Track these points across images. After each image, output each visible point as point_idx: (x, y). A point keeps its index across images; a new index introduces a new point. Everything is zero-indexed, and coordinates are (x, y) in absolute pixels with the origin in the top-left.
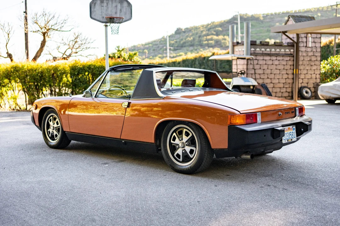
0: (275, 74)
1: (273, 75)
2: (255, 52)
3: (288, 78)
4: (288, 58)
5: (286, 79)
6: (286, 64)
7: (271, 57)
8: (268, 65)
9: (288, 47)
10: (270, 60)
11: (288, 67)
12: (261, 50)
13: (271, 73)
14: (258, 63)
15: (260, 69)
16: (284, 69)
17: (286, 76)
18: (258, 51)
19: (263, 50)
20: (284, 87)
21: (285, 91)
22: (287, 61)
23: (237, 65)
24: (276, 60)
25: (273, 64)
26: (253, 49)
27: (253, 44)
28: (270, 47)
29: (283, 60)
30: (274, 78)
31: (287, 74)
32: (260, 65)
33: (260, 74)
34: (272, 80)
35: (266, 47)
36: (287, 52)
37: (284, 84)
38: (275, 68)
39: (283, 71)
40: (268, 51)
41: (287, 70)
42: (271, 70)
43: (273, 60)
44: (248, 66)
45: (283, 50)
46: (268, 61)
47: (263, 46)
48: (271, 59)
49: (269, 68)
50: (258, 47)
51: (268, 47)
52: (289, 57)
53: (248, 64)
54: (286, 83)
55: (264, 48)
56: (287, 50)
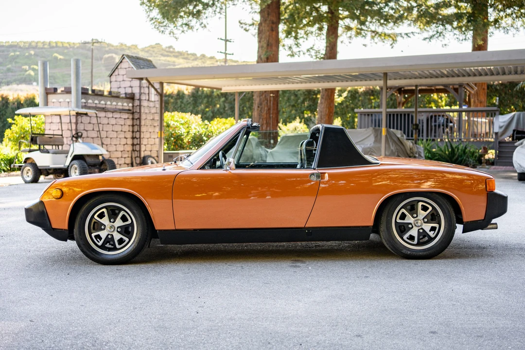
0: (111, 138)
1: (109, 139)
2: (86, 104)
3: (126, 144)
4: (126, 116)
5: (124, 145)
6: (124, 124)
7: (107, 113)
8: (103, 124)
9: (126, 100)
10: (105, 117)
11: (126, 128)
12: (93, 103)
13: (107, 137)
14: (91, 122)
15: (93, 130)
16: (122, 131)
17: (124, 141)
18: (90, 103)
19: (96, 102)
20: (122, 157)
21: (124, 163)
22: (125, 119)
23: (61, 123)
24: (113, 117)
25: (108, 124)
26: (84, 101)
27: (84, 92)
28: (105, 98)
29: (120, 118)
30: (111, 144)
31: (125, 138)
32: (93, 124)
33: (93, 138)
34: (108, 146)
35: (100, 98)
36: (125, 106)
37: (123, 152)
38: (111, 130)
39: (121, 134)
40: (103, 104)
41: (125, 132)
42: (107, 131)
43: (108, 118)
44: (78, 126)
45: (120, 104)
46: (103, 118)
47: (96, 97)
48: (107, 116)
49: (104, 129)
50: (91, 97)
51: (103, 98)
52: (127, 114)
53: (78, 122)
54: (124, 151)
55: (97, 99)
56: (125, 104)
